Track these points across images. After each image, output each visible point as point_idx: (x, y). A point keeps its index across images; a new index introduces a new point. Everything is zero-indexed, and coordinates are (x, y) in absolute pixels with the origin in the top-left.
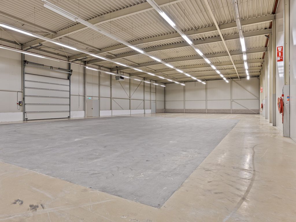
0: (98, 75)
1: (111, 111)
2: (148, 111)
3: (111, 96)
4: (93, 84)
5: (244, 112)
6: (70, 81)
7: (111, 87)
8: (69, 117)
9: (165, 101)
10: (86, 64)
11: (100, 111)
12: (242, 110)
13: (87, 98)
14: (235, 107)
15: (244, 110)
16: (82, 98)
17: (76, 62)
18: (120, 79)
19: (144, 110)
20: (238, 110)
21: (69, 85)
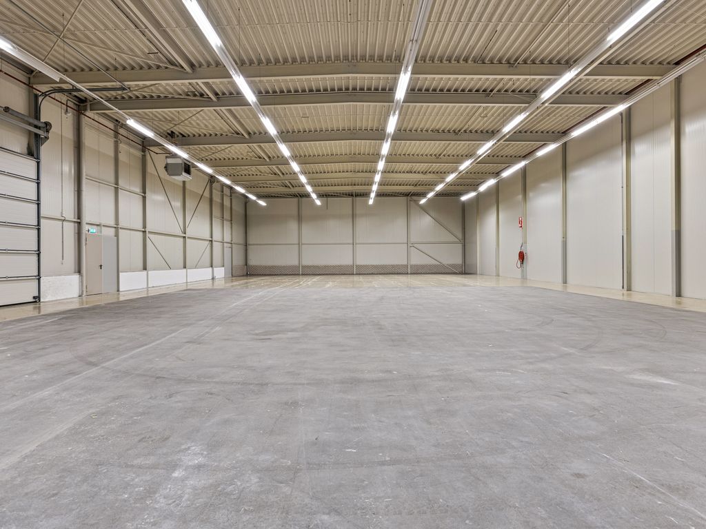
0: (112, 154)
1: (145, 272)
2: (220, 272)
3: (145, 227)
4: (99, 182)
5: (435, 270)
6: (38, 163)
7: (144, 198)
8: (37, 299)
9: (246, 245)
10: (85, 110)
11: (121, 274)
12: (430, 266)
13: (85, 228)
14: (417, 259)
15: (435, 266)
16: (70, 229)
17: (57, 96)
18: (183, 173)
19: (211, 269)
20: (423, 266)
21: (36, 178)
